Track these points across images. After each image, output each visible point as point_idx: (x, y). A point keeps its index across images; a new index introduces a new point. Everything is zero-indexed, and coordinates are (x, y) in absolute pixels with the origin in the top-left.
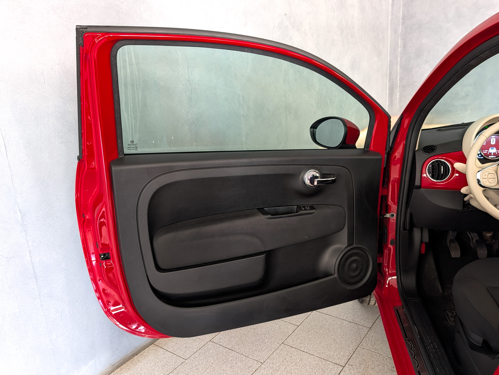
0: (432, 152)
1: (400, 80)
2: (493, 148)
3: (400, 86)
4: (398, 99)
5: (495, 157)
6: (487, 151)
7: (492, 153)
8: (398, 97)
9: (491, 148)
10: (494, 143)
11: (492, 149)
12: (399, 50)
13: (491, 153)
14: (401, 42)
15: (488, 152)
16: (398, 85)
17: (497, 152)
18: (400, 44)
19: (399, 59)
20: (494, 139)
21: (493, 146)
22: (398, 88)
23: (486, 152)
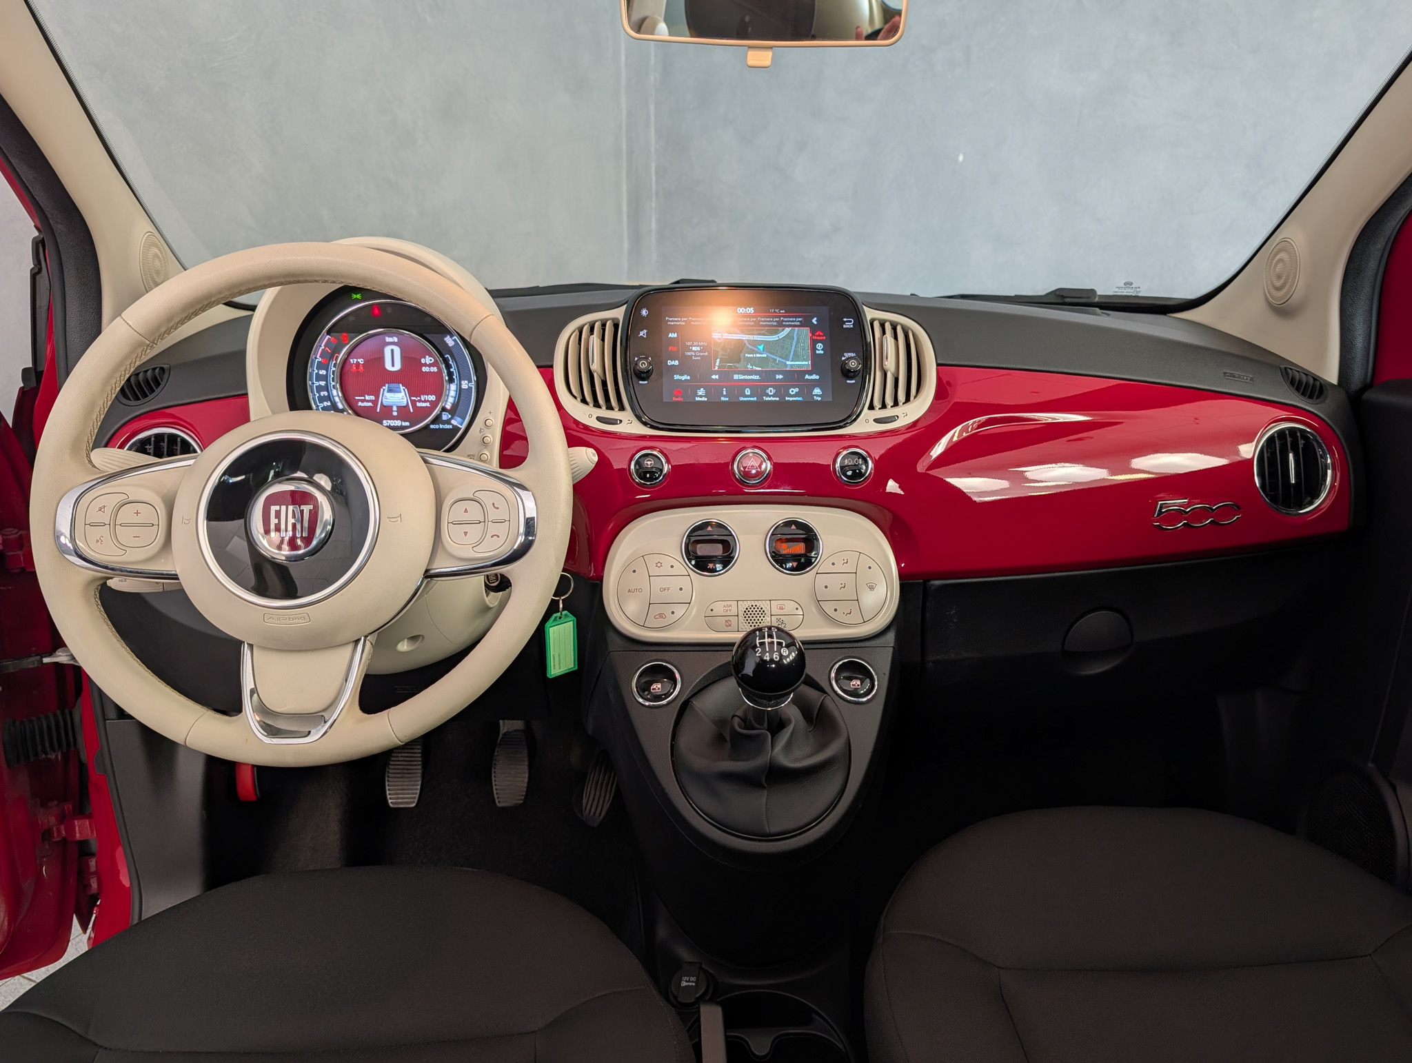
0: (139, 399)
1: (657, 173)
2: (392, 385)
3: (657, 194)
4: (653, 234)
5: (407, 424)
6: (372, 398)
7: (395, 408)
8: (654, 226)
9: (386, 388)
10: (398, 367)
11: (390, 391)
12: (652, 78)
13: (391, 407)
14: (656, 56)
15: (375, 402)
16: (654, 190)
17: (414, 403)
18: (652, 61)
19: (652, 107)
20: (397, 350)
21: (393, 378)
22: (654, 199)
23: (370, 404)
